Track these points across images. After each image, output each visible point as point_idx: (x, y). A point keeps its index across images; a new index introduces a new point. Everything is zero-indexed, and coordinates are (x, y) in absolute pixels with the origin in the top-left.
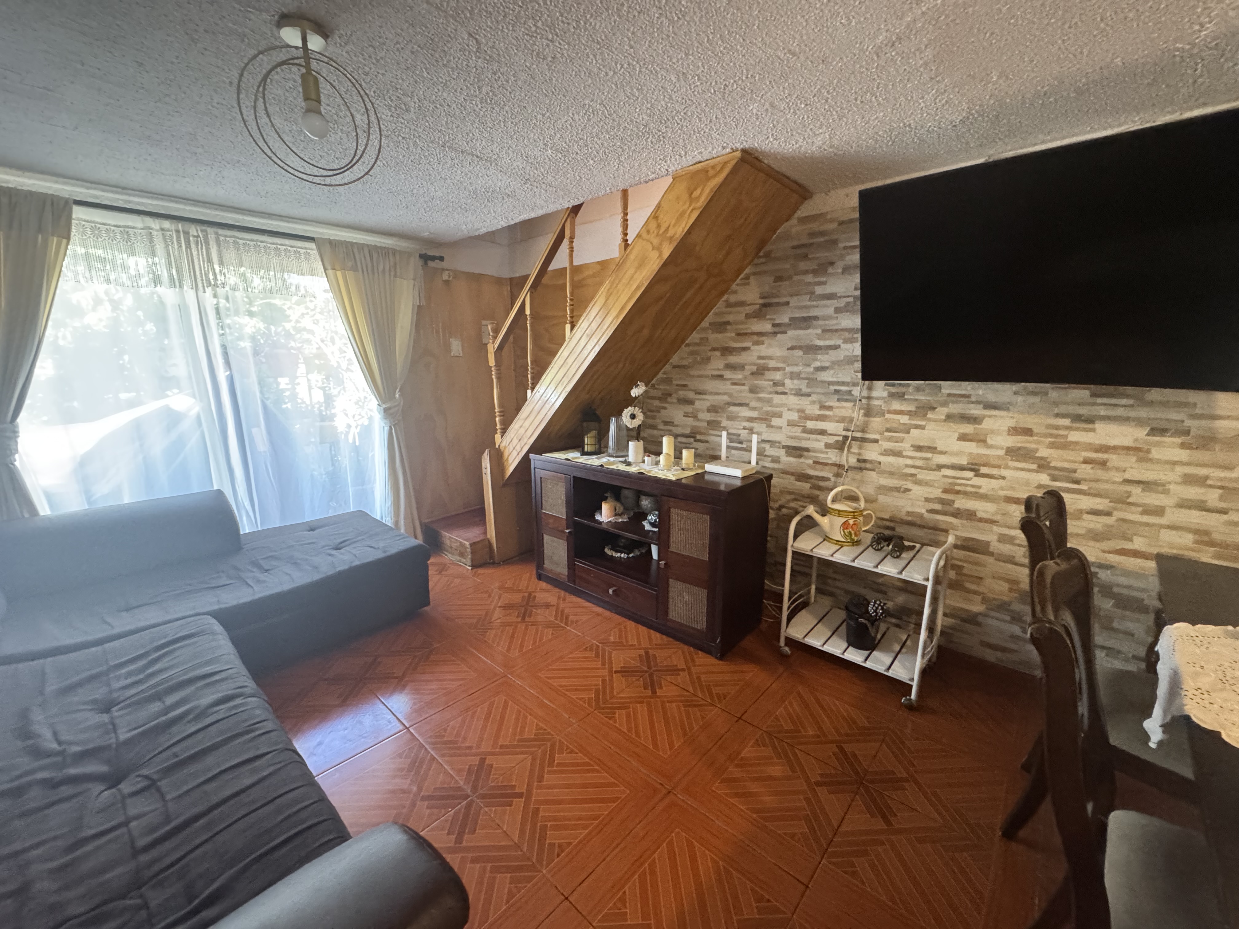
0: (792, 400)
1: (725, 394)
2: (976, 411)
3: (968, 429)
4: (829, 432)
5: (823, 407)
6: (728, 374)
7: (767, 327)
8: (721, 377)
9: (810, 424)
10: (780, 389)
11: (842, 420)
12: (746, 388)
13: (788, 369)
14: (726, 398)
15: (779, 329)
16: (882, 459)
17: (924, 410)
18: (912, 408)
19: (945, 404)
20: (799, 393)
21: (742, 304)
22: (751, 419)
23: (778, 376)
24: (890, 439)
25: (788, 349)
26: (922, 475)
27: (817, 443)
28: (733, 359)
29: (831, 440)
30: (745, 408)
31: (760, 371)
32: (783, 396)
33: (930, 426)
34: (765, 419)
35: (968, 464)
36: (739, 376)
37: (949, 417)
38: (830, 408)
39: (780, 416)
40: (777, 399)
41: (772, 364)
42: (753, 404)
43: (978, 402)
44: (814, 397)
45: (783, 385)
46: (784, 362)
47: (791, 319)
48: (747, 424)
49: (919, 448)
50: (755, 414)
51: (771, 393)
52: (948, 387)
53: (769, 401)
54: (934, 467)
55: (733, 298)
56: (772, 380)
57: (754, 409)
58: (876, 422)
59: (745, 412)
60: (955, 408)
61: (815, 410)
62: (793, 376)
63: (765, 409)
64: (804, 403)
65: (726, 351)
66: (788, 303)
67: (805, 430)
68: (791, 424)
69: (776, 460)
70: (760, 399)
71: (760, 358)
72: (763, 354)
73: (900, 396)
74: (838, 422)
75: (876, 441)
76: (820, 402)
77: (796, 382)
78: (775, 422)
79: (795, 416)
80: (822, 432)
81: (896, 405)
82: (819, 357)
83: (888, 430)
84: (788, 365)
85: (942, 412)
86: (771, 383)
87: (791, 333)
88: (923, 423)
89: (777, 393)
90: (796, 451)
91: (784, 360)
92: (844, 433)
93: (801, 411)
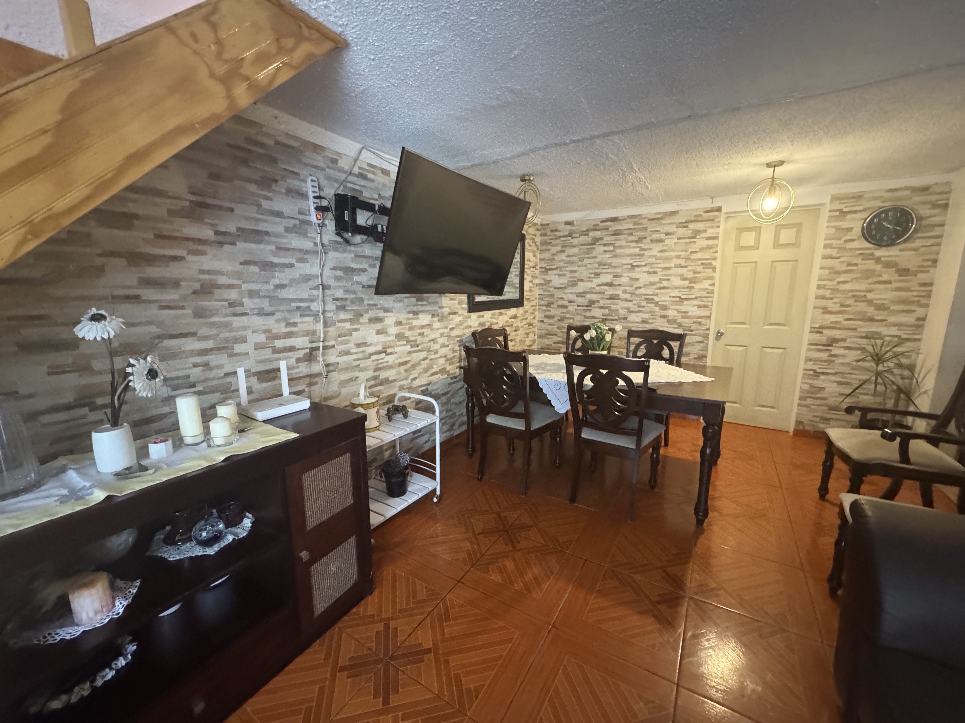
0: (257, 321)
1: (149, 323)
2: (381, 314)
3: (379, 326)
4: (297, 347)
5: (288, 324)
6: (148, 294)
7: (207, 233)
9: (279, 344)
10: (238, 310)
11: (307, 333)
12: (188, 312)
13: (245, 287)
14: (153, 329)
15: (224, 238)
16: (339, 360)
18: (350, 316)
19: (367, 312)
20: (262, 313)
21: (159, 193)
23: (233, 295)
24: (342, 343)
25: (242, 264)
26: (363, 363)
27: (288, 361)
29: (300, 354)
30: (189, 340)
31: (206, 289)
32: (245, 318)
33: (362, 328)
34: (225, 347)
35: (383, 349)
36: (170, 296)
37: (371, 320)
38: (295, 324)
39: (244, 340)
40: (237, 322)
41: (222, 280)
42: (203, 331)
43: (381, 309)
44: (278, 316)
45: (242, 304)
46: (239, 278)
47: (239, 229)
48: (198, 360)
49: (358, 345)
50: (210, 344)
51: (227, 315)
52: (367, 299)
53: (227, 326)
54: (368, 356)
56: (226, 300)
57: (206, 338)
58: (332, 330)
59: (192, 344)
60: (372, 314)
61: (283, 329)
62: (252, 294)
63: (222, 335)
64: (270, 323)
65: (137, 259)
66: (232, 210)
67: (275, 351)
68: (258, 347)
70: (213, 324)
71: (202, 272)
72: (206, 267)
73: (343, 308)
74: (303, 336)
75: (333, 346)
76: (285, 320)
77: (256, 300)
78: (239, 348)
79: (262, 338)
80: (292, 349)
81: (342, 315)
82: (277, 274)
83: (340, 336)
84: (243, 282)
85: (366, 317)
86: (227, 303)
87: (241, 245)
88: (358, 326)
89: (235, 315)
91: (238, 275)
92: (310, 345)
93: (267, 331)
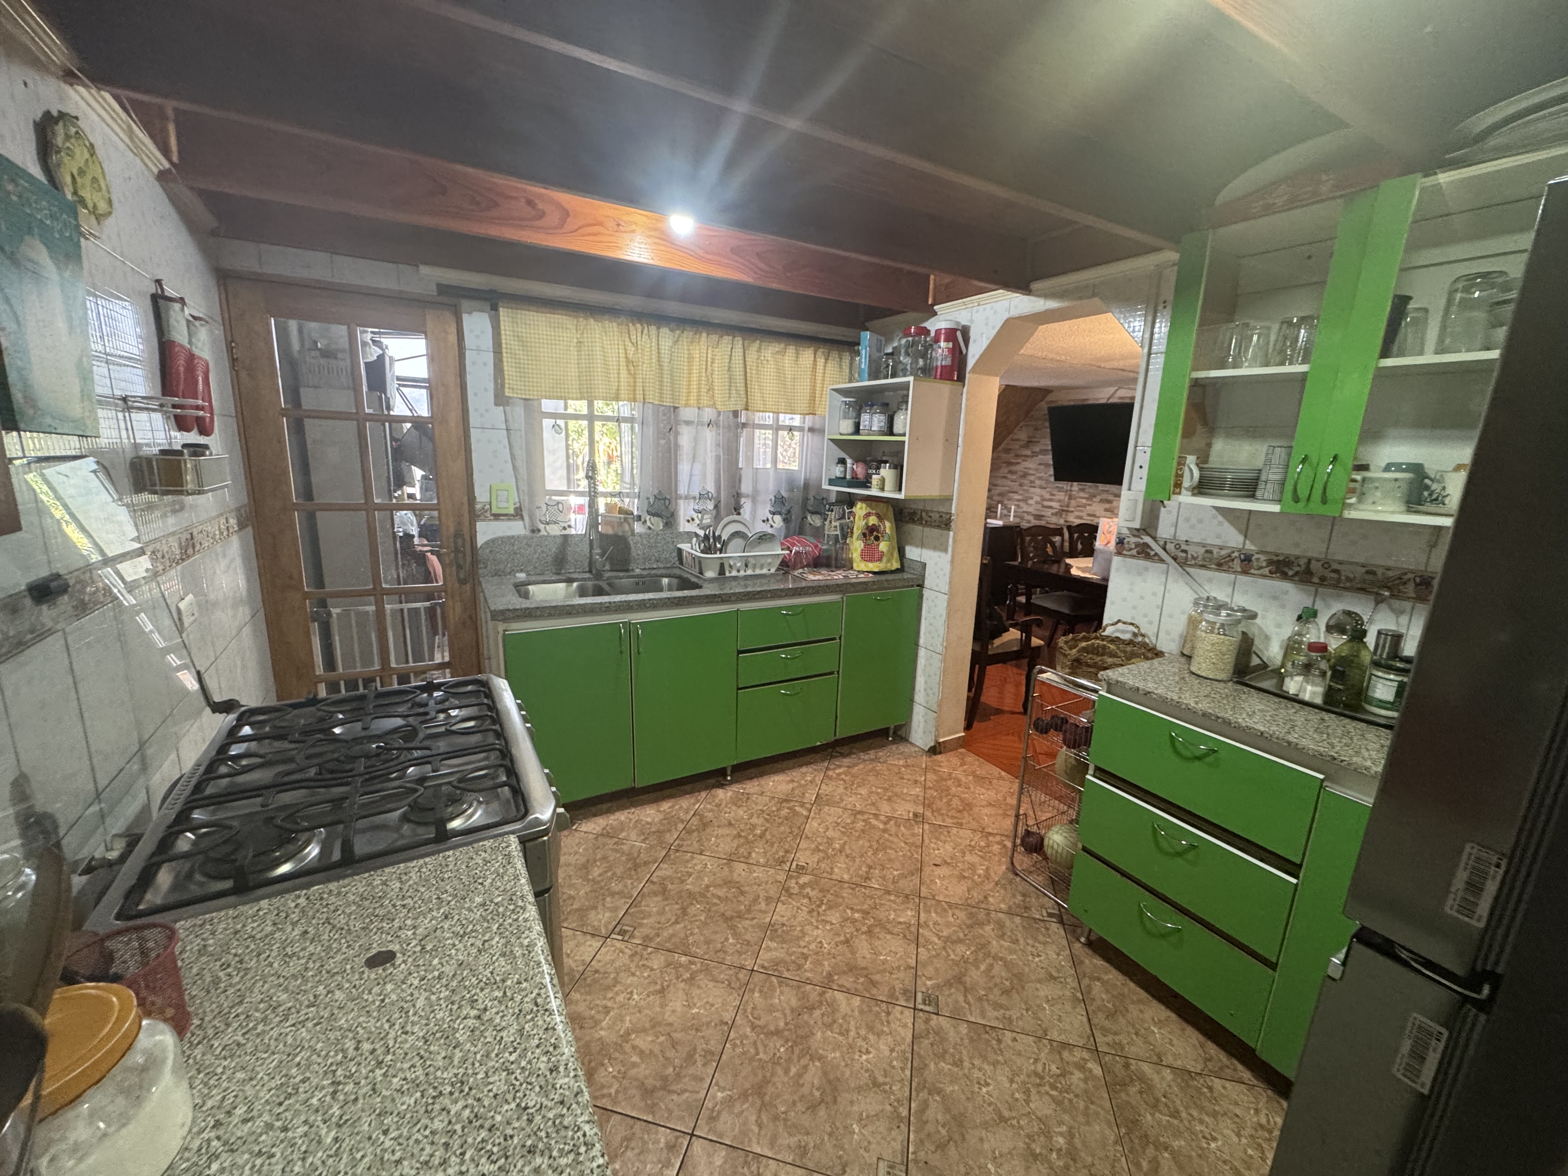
0: (1038, 490)
3: (1107, 506)
4: (1053, 507)
6: (1009, 476)
7: (1029, 453)
8: (1005, 477)
9: (1046, 503)
11: (1059, 501)
12: (1018, 483)
15: (1035, 454)
17: (1091, 497)
19: (1100, 494)
20: (1042, 487)
21: (1018, 440)
22: (1018, 500)
23: (1032, 478)
25: (1038, 465)
27: (1048, 513)
28: (1014, 468)
29: (1054, 511)
31: (1025, 475)
33: (1094, 504)
34: (1025, 500)
36: (1014, 477)
37: (1101, 501)
38: (1054, 495)
39: (1032, 498)
40: (1033, 490)
41: (1031, 472)
42: (1020, 492)
43: (1112, 494)
44: (1048, 490)
45: (1035, 483)
47: (1041, 450)
48: (1016, 503)
49: (1089, 515)
50: (1020, 497)
51: (1029, 487)
52: (1101, 487)
53: (1028, 491)
55: (1015, 437)
57: (1020, 495)
58: (1073, 502)
59: (1016, 497)
60: (1105, 496)
61: (1048, 496)
62: (1040, 478)
63: (1025, 495)
64: (1043, 492)
65: (1009, 464)
66: (1039, 442)
67: (1043, 506)
68: (1037, 503)
69: (1029, 522)
70: (1023, 490)
71: (1025, 468)
72: (1026, 466)
73: (1083, 490)
74: (1057, 502)
75: (1073, 512)
76: (1050, 492)
77: (1041, 481)
78: (1030, 502)
79: (1038, 499)
80: (1051, 507)
81: (1082, 494)
83: (1078, 506)
85: (1098, 498)
86: (1029, 481)
87: (1040, 457)
88: (1091, 503)
90: (1038, 517)
91: (1036, 470)
92: (1060, 508)
93: (1042, 496)
